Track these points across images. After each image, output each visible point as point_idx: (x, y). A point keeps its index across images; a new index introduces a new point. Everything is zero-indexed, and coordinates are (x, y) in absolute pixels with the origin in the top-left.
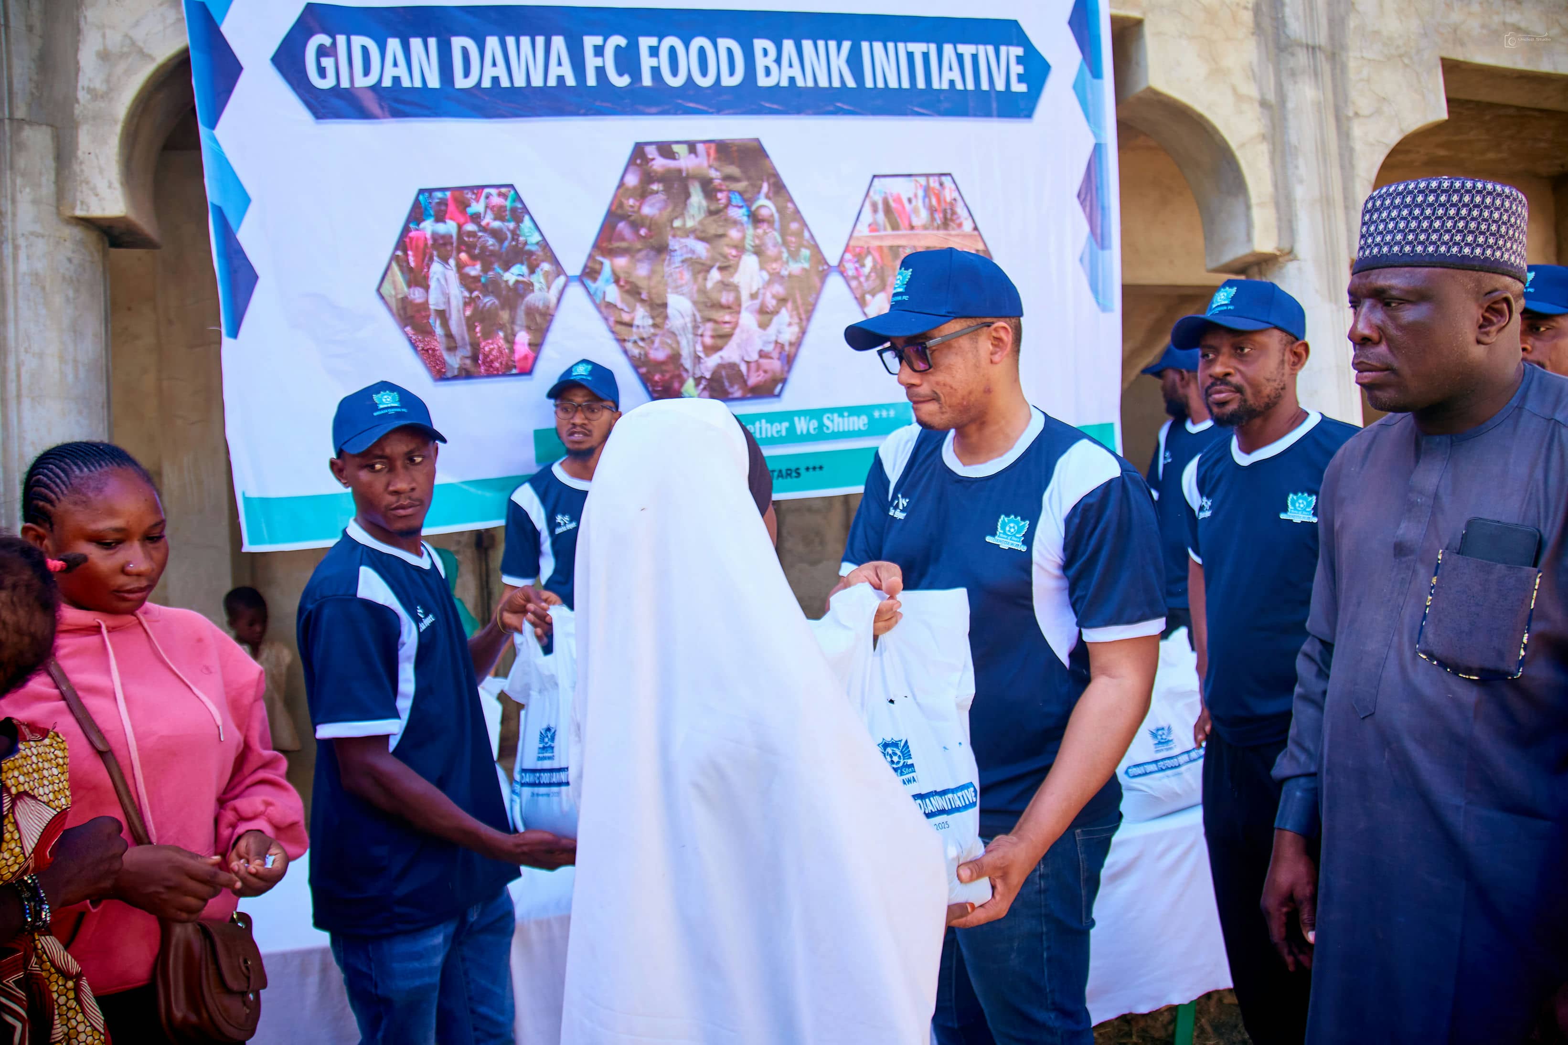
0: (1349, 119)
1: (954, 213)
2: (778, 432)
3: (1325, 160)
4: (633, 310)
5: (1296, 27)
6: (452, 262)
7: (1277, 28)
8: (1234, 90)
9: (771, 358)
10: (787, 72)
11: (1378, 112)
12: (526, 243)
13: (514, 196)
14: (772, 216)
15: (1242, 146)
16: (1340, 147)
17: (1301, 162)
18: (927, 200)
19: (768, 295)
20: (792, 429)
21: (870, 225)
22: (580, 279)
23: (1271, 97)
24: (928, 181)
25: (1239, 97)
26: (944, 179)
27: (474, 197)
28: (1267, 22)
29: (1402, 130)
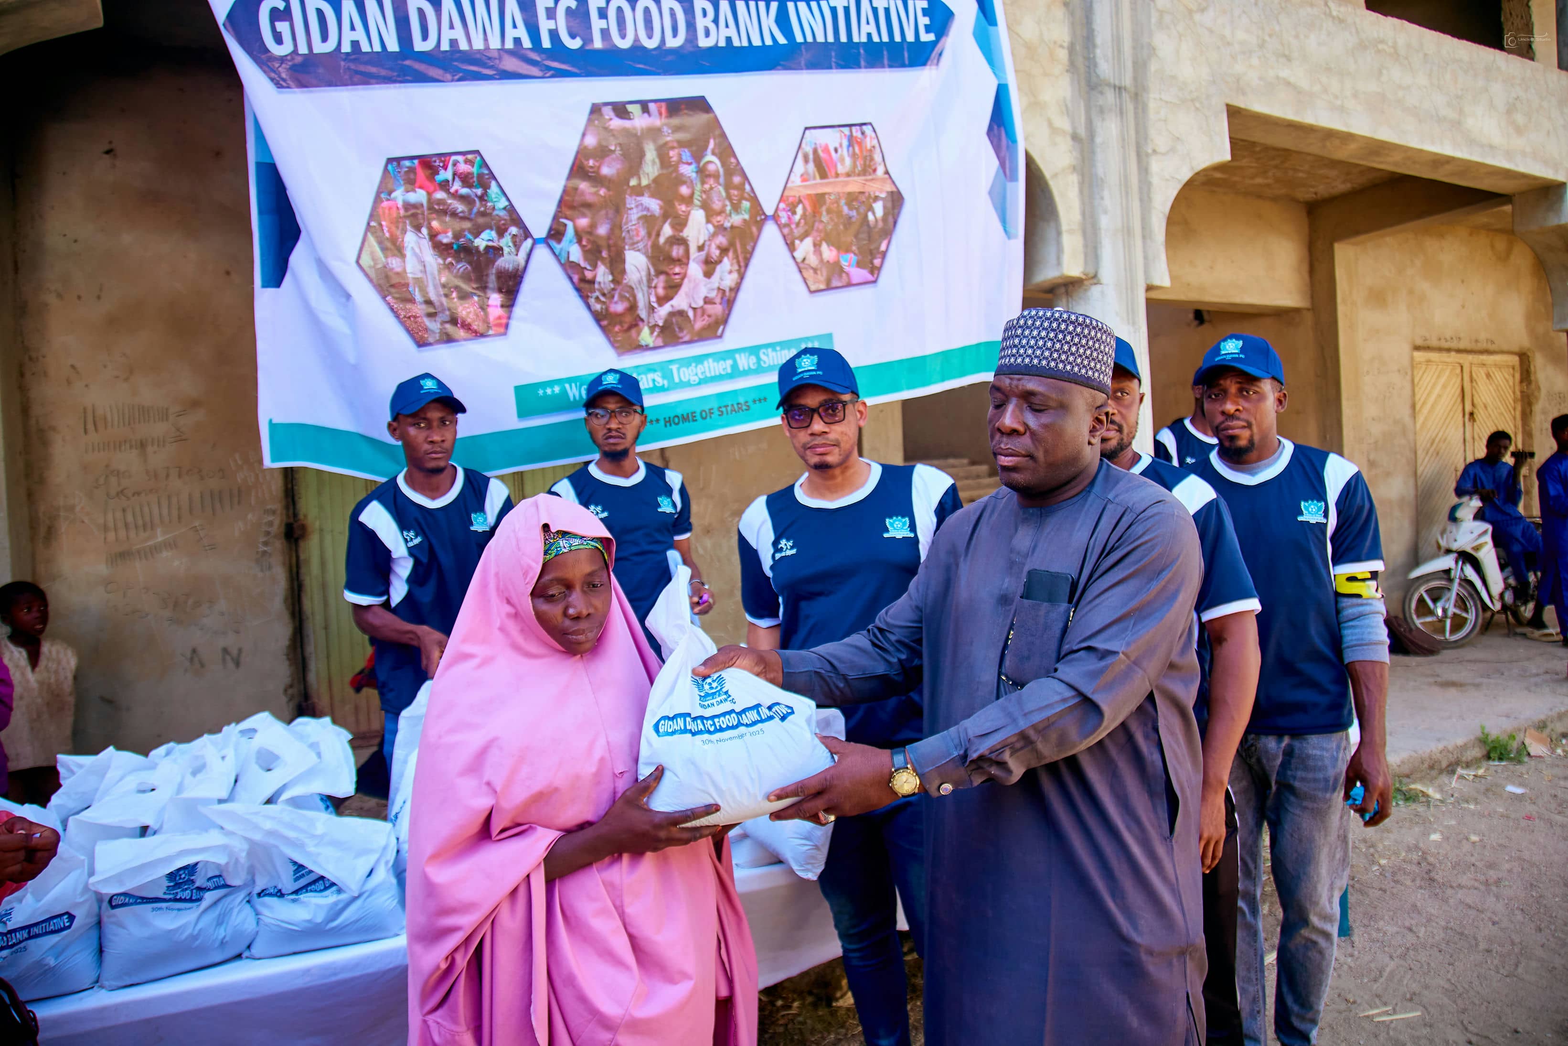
0: (1147, 155)
1: (872, 159)
2: (724, 369)
3: (1127, 193)
4: (595, 267)
5: (1105, 68)
6: (424, 231)
7: (1089, 67)
8: (1050, 124)
9: (715, 303)
10: (724, 33)
11: (1173, 150)
12: (494, 208)
13: (481, 162)
14: (718, 171)
15: (1055, 175)
16: (1140, 181)
17: (1106, 194)
18: (851, 149)
19: (713, 246)
20: (735, 366)
21: (802, 175)
22: (545, 241)
23: (1082, 132)
24: (851, 131)
25: (1054, 130)
26: (864, 127)
27: (441, 164)
28: (1080, 62)
29: (1192, 168)
